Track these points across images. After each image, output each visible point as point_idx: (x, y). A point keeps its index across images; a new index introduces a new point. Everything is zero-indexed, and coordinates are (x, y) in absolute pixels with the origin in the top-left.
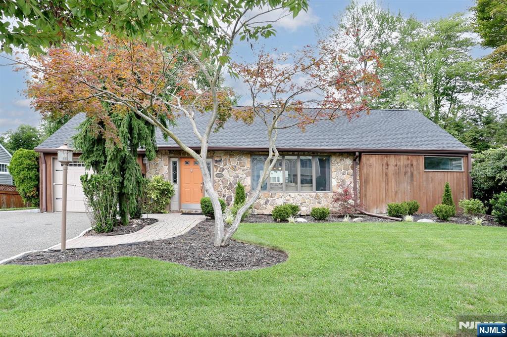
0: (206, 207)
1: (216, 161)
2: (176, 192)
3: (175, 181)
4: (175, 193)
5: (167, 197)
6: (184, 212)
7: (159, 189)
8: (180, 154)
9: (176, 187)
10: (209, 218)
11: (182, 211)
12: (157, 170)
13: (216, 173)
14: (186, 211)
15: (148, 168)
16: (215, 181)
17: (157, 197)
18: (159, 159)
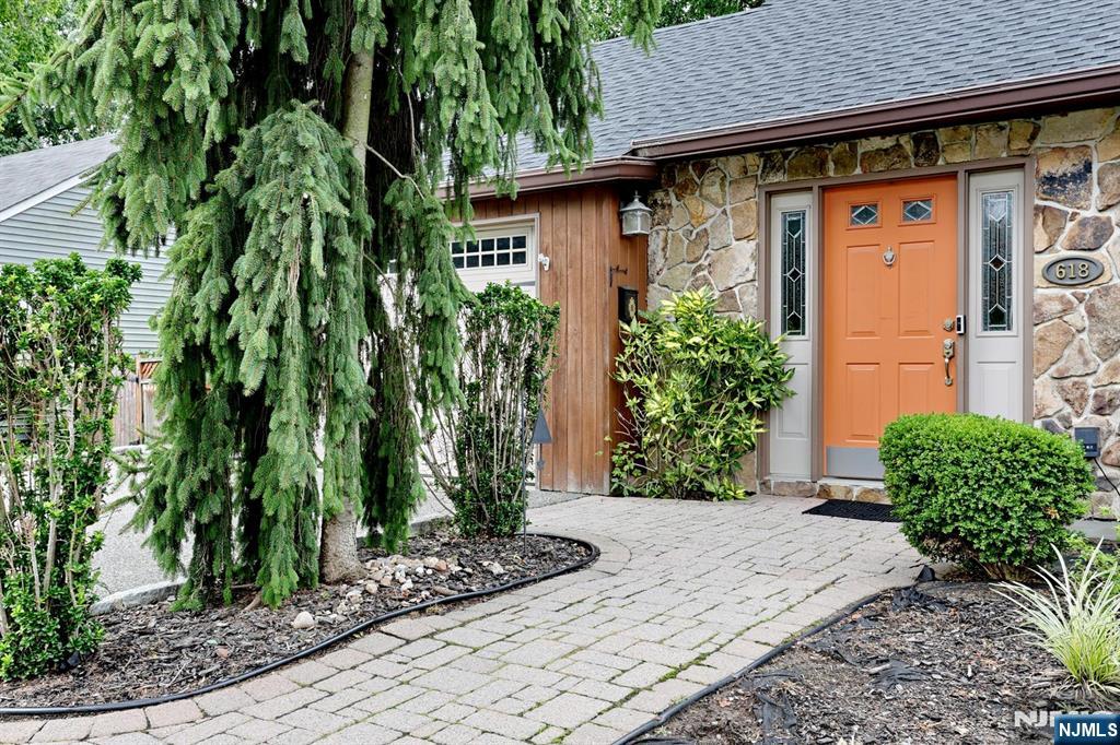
0: (917, 491)
1: (1050, 179)
2: (801, 382)
3: (794, 324)
4: (790, 387)
5: (737, 412)
6: (839, 495)
7: (693, 367)
8: (821, 166)
9: (798, 351)
10: (943, 565)
11: (825, 491)
12: (700, 268)
13: (1048, 258)
14: (849, 491)
15: (660, 262)
16: (1036, 308)
17: (678, 408)
18: (710, 209)
